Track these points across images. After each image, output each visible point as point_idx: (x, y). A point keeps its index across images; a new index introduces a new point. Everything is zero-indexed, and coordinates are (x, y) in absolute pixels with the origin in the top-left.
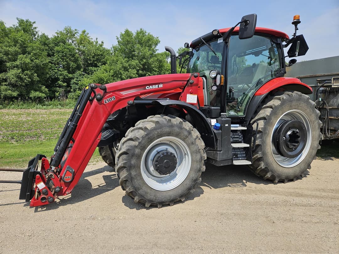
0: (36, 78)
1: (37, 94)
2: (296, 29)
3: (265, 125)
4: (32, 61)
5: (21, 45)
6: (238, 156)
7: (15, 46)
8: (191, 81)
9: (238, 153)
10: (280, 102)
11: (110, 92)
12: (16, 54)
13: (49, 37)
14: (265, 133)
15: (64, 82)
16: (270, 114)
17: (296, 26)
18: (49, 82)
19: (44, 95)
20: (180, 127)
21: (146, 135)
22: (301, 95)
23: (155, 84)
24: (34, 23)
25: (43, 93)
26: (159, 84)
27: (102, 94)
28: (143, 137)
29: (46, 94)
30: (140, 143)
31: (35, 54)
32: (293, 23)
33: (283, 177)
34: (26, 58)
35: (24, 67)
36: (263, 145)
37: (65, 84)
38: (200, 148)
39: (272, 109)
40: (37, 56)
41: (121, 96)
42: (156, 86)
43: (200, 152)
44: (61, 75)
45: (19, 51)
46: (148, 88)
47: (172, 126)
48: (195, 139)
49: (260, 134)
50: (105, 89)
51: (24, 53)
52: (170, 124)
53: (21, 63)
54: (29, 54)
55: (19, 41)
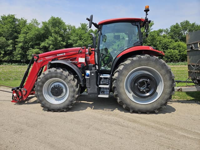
2: (147, 14)
3: (118, 75)
4: (83, 43)
5: (79, 36)
6: (105, 92)
7: (77, 37)
8: (80, 51)
9: (105, 91)
10: (130, 62)
11: (40, 58)
12: (77, 40)
14: (118, 81)
16: (122, 69)
17: (146, 13)
20: (61, 73)
21: (44, 77)
22: (150, 57)
23: (61, 53)
24: (87, 24)
26: (63, 53)
27: (37, 59)
28: (43, 78)
30: (41, 80)
31: (85, 40)
32: (145, 11)
33: (136, 110)
34: (81, 41)
36: (118, 87)
38: (73, 85)
39: (124, 66)
40: (86, 40)
41: (46, 59)
42: (62, 54)
43: (73, 87)
45: (79, 39)
46: (58, 55)
47: (57, 73)
48: (70, 80)
49: (116, 80)
50: (38, 56)
51: (80, 39)
52: (56, 72)
53: (79, 44)
54: (82, 40)
55: (79, 34)
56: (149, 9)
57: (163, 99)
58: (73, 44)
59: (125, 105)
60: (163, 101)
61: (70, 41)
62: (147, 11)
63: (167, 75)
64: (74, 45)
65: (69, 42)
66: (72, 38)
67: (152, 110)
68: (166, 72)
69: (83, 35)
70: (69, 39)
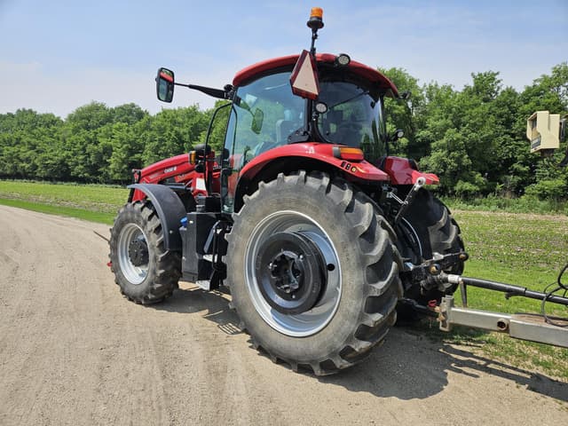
0: (466, 161)
1: (468, 186)
4: (466, 135)
5: (455, 116)
7: (447, 117)
11: (143, 177)
12: (447, 127)
13: (517, 91)
15: (524, 164)
17: (315, 31)
18: (500, 166)
19: (474, 188)
24: (498, 73)
25: (476, 184)
26: (173, 166)
29: (480, 187)
31: (473, 125)
32: (310, 24)
34: (458, 131)
35: (452, 147)
37: (526, 168)
38: (153, 244)
40: (475, 127)
41: (150, 179)
42: (172, 170)
43: (154, 249)
44: (521, 152)
45: (451, 124)
46: (166, 172)
48: (149, 232)
50: (140, 174)
51: (457, 125)
53: (447, 141)
54: (464, 126)
55: (454, 109)
56: (323, 21)
57: (337, 332)
58: (433, 141)
59: (243, 324)
60: (336, 340)
61: (422, 134)
62: (316, 24)
63: (350, 249)
64: (433, 145)
65: (418, 137)
66: (431, 122)
67: (305, 361)
68: (347, 237)
69: (467, 112)
70: (423, 126)
